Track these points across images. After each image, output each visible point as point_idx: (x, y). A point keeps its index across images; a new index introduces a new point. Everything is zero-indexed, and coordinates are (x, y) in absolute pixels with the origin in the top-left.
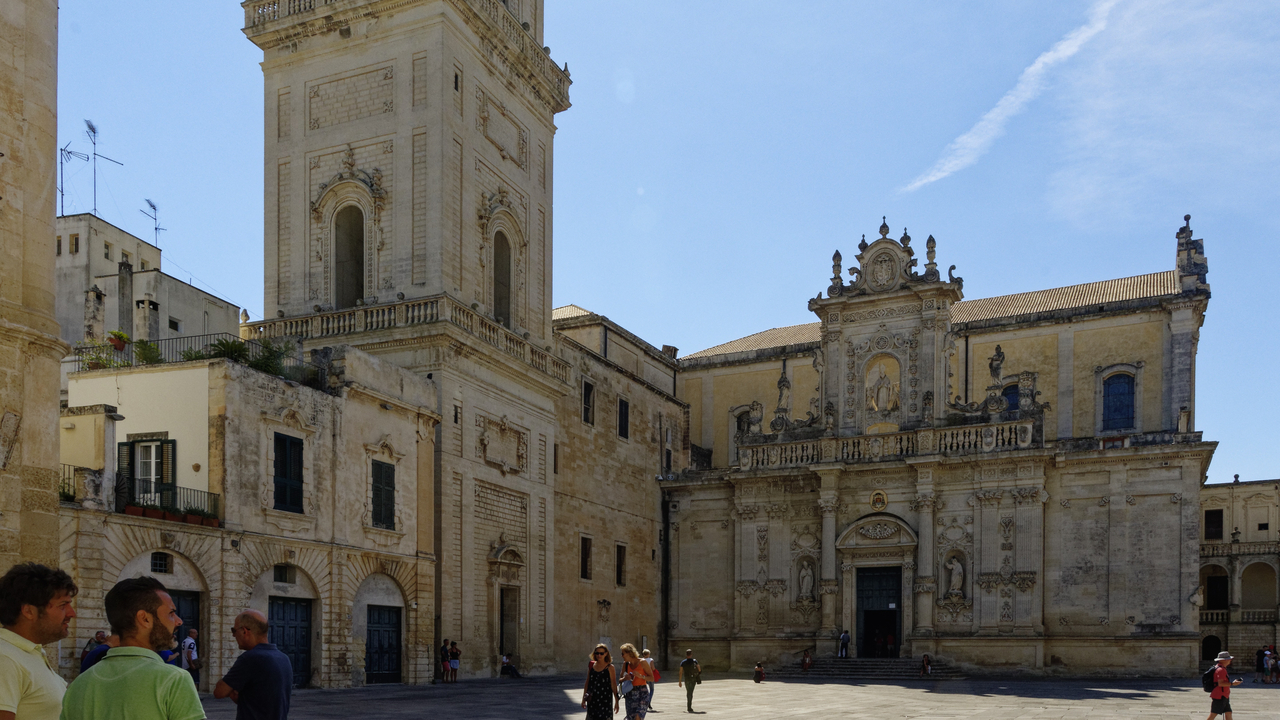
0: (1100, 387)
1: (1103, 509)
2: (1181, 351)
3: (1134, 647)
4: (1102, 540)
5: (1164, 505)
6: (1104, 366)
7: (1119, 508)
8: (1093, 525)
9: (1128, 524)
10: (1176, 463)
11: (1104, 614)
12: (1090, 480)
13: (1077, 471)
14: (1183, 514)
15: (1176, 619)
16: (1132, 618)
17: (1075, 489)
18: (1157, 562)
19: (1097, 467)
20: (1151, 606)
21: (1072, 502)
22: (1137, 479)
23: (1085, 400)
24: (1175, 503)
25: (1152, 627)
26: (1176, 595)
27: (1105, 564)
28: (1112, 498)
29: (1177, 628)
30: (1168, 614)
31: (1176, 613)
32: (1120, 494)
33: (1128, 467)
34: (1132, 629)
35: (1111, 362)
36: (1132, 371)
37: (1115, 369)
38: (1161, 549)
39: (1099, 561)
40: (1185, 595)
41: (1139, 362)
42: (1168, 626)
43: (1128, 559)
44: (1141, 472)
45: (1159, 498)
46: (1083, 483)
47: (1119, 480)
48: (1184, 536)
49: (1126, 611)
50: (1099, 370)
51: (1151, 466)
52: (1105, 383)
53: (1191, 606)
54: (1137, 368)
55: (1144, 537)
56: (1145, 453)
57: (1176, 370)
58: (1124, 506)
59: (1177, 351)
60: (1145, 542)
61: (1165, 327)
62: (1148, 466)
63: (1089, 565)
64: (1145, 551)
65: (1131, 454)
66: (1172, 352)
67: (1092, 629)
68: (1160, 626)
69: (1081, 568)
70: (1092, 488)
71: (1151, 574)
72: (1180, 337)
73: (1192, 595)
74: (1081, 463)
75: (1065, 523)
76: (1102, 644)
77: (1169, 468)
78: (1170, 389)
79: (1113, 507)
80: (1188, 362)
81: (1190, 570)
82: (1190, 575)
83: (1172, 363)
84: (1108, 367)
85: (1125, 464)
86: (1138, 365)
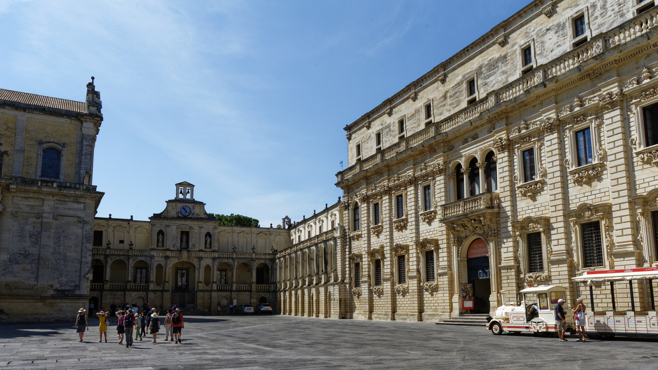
0: (41, 152)
1: (38, 220)
2: (87, 143)
3: (52, 303)
4: (36, 238)
5: (74, 222)
6: (44, 141)
7: (48, 220)
8: (31, 229)
9: (53, 231)
10: (82, 200)
11: (35, 283)
12: (32, 202)
13: (23, 195)
14: (85, 228)
15: (78, 287)
16: (52, 286)
17: (21, 206)
18: (69, 254)
19: (36, 196)
20: (64, 279)
21: (19, 213)
22: (60, 206)
23: (31, 157)
24: (80, 222)
25: (64, 291)
26: (78, 273)
27: (38, 253)
28: (44, 215)
29: (78, 292)
30: (73, 284)
31: (77, 283)
32: (49, 213)
33: (55, 198)
34: (52, 292)
35: (48, 140)
36: (60, 148)
37: (50, 144)
38: (71, 247)
39: (34, 251)
40: (83, 273)
41: (64, 144)
42: (72, 291)
43: (51, 251)
44: (62, 202)
45: (72, 218)
46: (27, 203)
47: (49, 205)
48: (84, 241)
49: (48, 281)
50: (41, 143)
51: (68, 200)
52: (44, 150)
53: (86, 280)
54: (63, 147)
55: (62, 239)
56: (65, 192)
57: (83, 153)
58: (51, 220)
59: (85, 143)
60: (62, 242)
61: (79, 129)
62: (67, 199)
63: (27, 252)
64: (61, 248)
65: (58, 191)
66: (82, 143)
67: (26, 292)
68: (68, 291)
69: (22, 254)
70: (32, 207)
71: (64, 261)
72: (86, 136)
73: (87, 274)
74: (26, 191)
75: (13, 226)
76: (32, 301)
77: (78, 203)
78: (80, 162)
79: (45, 220)
80: (90, 150)
81: (87, 260)
82: (87, 263)
83: (82, 149)
84: (46, 142)
85: (53, 197)
86: (64, 145)
